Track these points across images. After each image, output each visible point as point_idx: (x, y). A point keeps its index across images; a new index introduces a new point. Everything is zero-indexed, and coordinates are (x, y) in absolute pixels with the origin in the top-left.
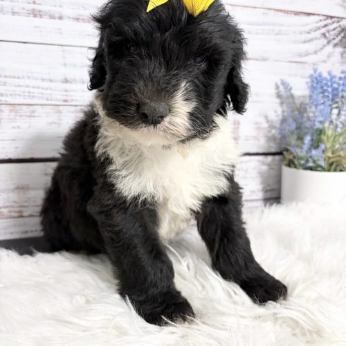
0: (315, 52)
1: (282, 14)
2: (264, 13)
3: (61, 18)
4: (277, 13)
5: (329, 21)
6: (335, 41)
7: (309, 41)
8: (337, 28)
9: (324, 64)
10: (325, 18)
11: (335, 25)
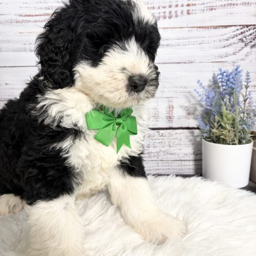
0: (234, 54)
1: (204, 29)
2: (189, 31)
4: (199, 29)
5: (246, 29)
6: (253, 44)
7: (228, 46)
8: (253, 33)
9: (243, 61)
10: (241, 27)
11: (251, 31)
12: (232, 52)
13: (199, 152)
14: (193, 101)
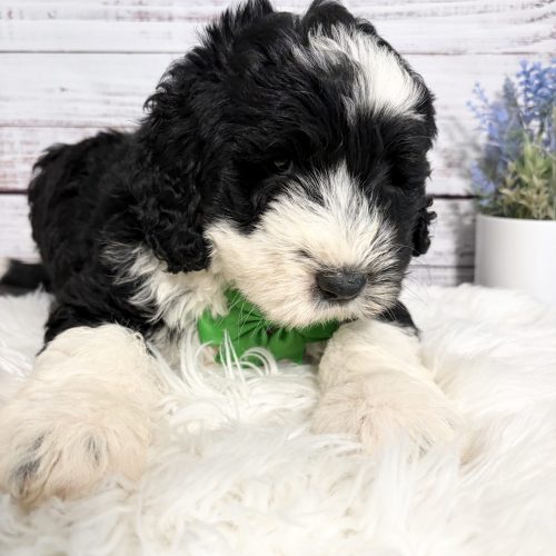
0: (553, 36)
3: (170, 19)
7: (540, 19)
12: (548, 32)
13: (468, 250)
14: (460, 138)
